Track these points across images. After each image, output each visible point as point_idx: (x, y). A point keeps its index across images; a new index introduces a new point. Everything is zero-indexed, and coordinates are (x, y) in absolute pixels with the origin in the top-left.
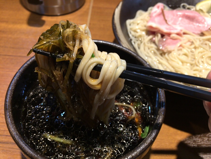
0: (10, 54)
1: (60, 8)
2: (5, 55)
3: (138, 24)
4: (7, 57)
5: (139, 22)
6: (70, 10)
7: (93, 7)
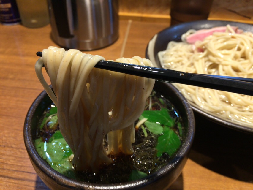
0: (36, 87)
1: (92, 43)
2: (31, 89)
3: (172, 55)
4: (32, 91)
5: (172, 53)
6: (102, 45)
7: (127, 43)
